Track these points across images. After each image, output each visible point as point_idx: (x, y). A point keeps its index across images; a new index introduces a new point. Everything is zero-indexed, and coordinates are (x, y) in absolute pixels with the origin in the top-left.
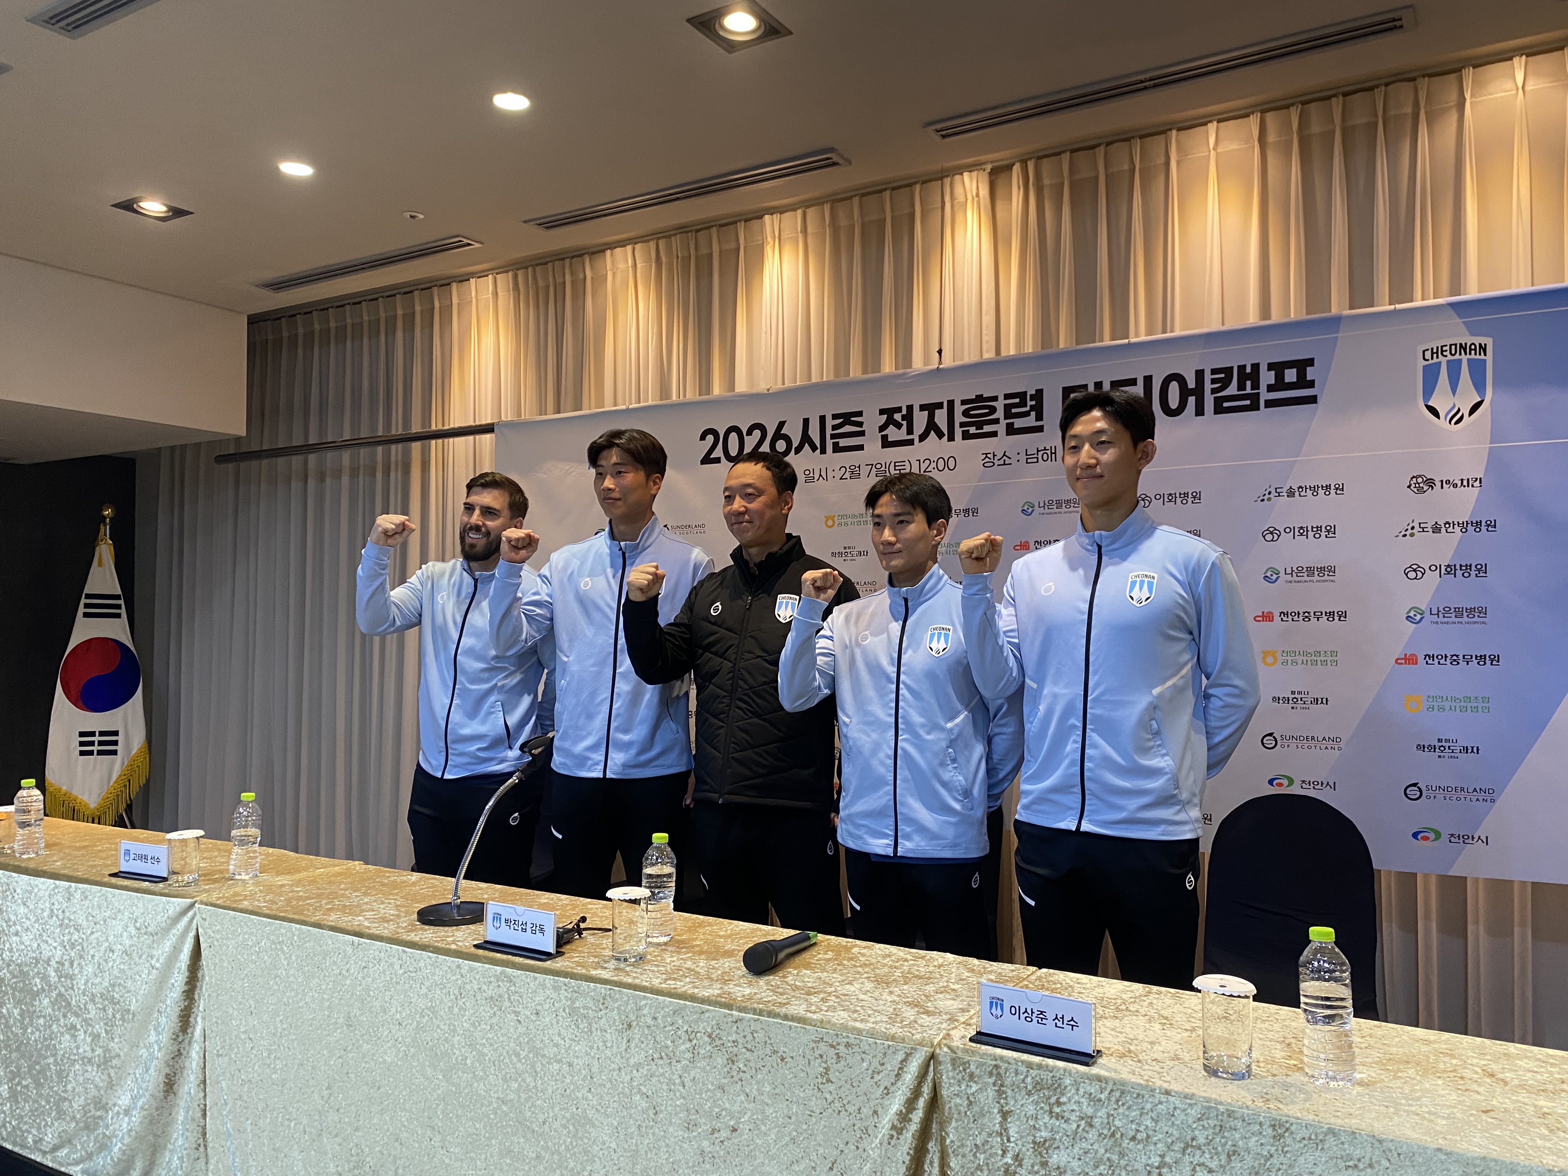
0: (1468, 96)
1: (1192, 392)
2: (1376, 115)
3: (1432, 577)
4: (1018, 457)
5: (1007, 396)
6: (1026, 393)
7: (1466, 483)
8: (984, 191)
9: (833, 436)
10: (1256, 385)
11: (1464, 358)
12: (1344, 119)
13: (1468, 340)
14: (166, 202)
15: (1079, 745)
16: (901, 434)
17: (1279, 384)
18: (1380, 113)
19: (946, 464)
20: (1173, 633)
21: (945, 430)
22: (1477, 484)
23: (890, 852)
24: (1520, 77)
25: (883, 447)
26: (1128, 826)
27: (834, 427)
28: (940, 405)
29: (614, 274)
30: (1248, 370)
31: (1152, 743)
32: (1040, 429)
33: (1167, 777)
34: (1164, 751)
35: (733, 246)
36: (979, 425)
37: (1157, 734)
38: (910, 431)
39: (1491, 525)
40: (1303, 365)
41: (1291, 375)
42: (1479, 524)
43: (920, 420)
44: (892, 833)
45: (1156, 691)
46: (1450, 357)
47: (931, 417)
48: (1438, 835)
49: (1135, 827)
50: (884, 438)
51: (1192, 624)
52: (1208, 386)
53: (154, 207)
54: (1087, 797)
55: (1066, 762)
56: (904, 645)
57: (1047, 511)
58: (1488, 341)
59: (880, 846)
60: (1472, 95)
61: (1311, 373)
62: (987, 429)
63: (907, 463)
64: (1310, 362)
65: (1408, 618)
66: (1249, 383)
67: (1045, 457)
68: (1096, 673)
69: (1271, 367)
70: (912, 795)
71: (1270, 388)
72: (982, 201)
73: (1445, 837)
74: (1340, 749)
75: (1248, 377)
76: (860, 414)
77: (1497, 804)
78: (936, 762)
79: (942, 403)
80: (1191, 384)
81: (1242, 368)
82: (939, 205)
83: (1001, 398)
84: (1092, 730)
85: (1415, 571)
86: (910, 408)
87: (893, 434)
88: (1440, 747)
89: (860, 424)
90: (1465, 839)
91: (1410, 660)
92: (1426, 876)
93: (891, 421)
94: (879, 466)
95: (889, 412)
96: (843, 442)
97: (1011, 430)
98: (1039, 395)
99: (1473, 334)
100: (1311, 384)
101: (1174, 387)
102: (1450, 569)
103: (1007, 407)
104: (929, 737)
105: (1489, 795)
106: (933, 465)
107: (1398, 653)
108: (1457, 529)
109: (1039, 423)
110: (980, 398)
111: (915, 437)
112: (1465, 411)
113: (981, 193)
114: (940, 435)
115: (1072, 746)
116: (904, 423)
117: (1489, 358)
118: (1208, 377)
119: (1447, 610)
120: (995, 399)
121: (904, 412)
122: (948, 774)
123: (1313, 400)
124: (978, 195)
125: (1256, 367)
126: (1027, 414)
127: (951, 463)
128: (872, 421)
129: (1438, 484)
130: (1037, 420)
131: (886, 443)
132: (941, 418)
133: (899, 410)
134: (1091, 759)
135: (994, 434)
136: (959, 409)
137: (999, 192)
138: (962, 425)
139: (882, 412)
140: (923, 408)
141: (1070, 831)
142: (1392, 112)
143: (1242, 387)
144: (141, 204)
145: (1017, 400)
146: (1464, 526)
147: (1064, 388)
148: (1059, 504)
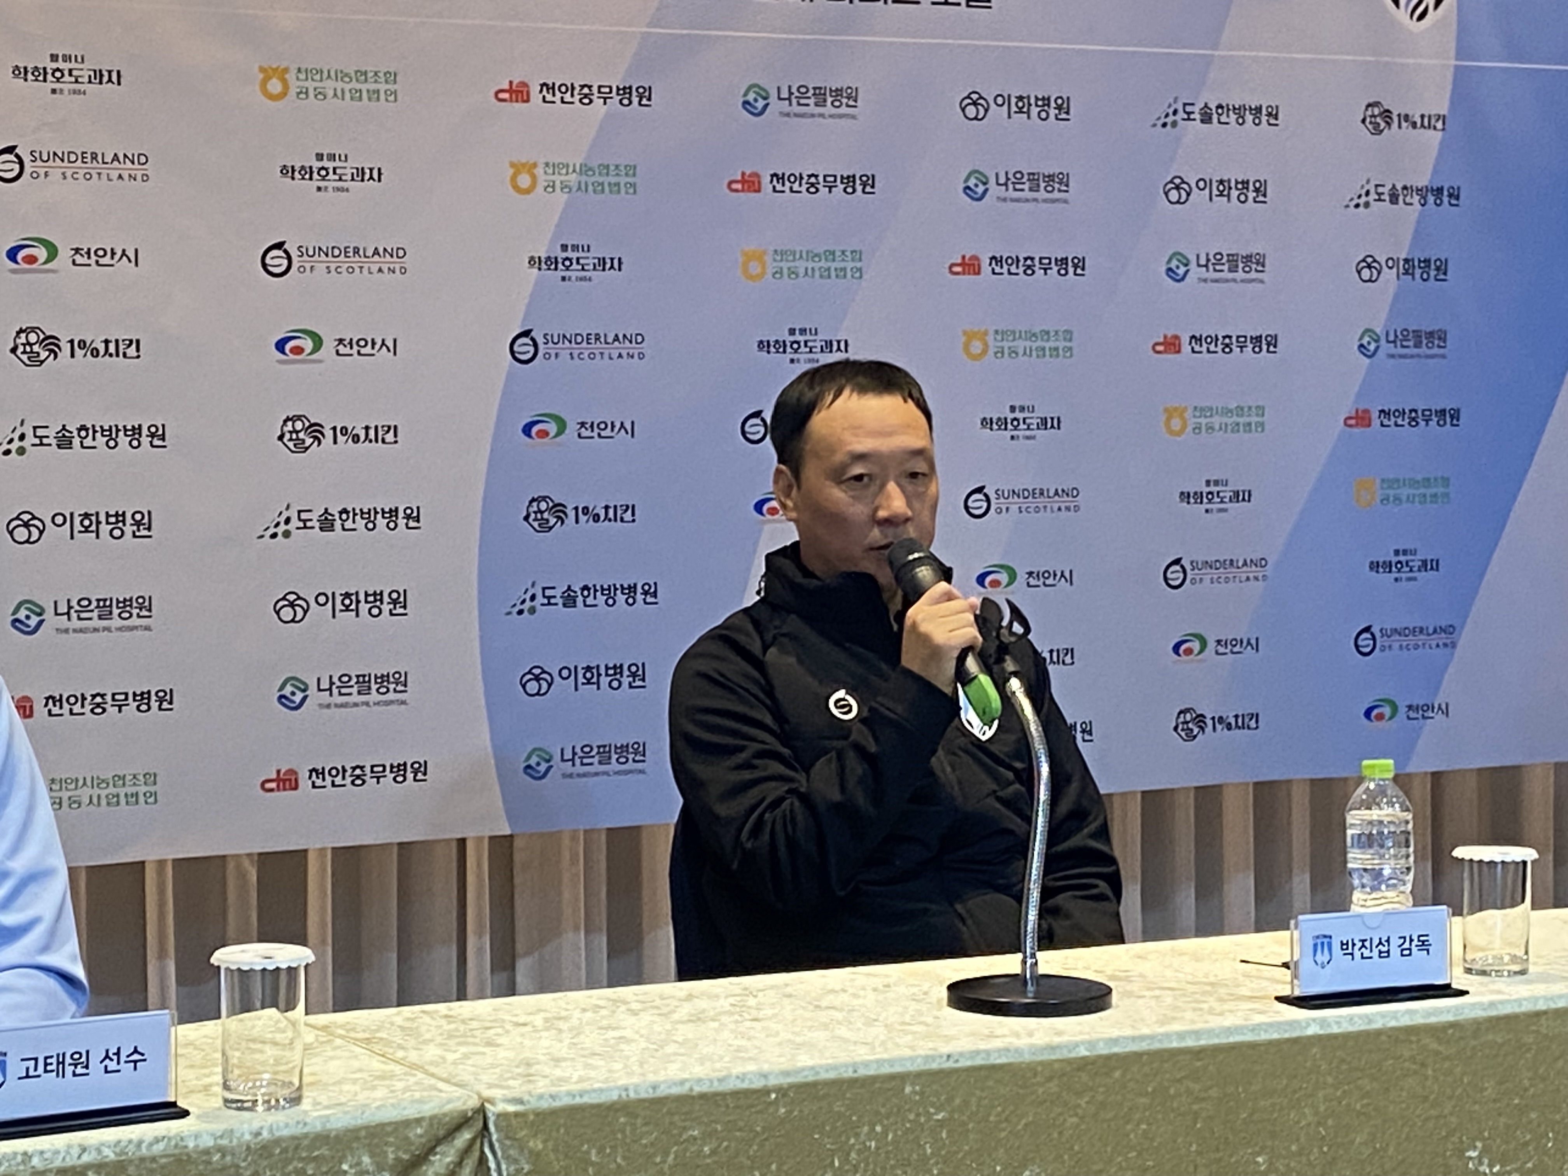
3: (1389, 280)
7: (1427, 123)
22: (1440, 125)
39: (1454, 195)
42: (1439, 192)
48: (1394, 709)
65: (1361, 346)
73: (1402, 711)
74: (1264, 578)
85: (1369, 267)
88: (1397, 563)
90: (1426, 710)
91: (1362, 419)
102: (1409, 267)
105: (1448, 636)
107: (1347, 409)
108: (1416, 199)
119: (1405, 334)
129: (1397, 120)
146: (1423, 194)
148: (820, 95)
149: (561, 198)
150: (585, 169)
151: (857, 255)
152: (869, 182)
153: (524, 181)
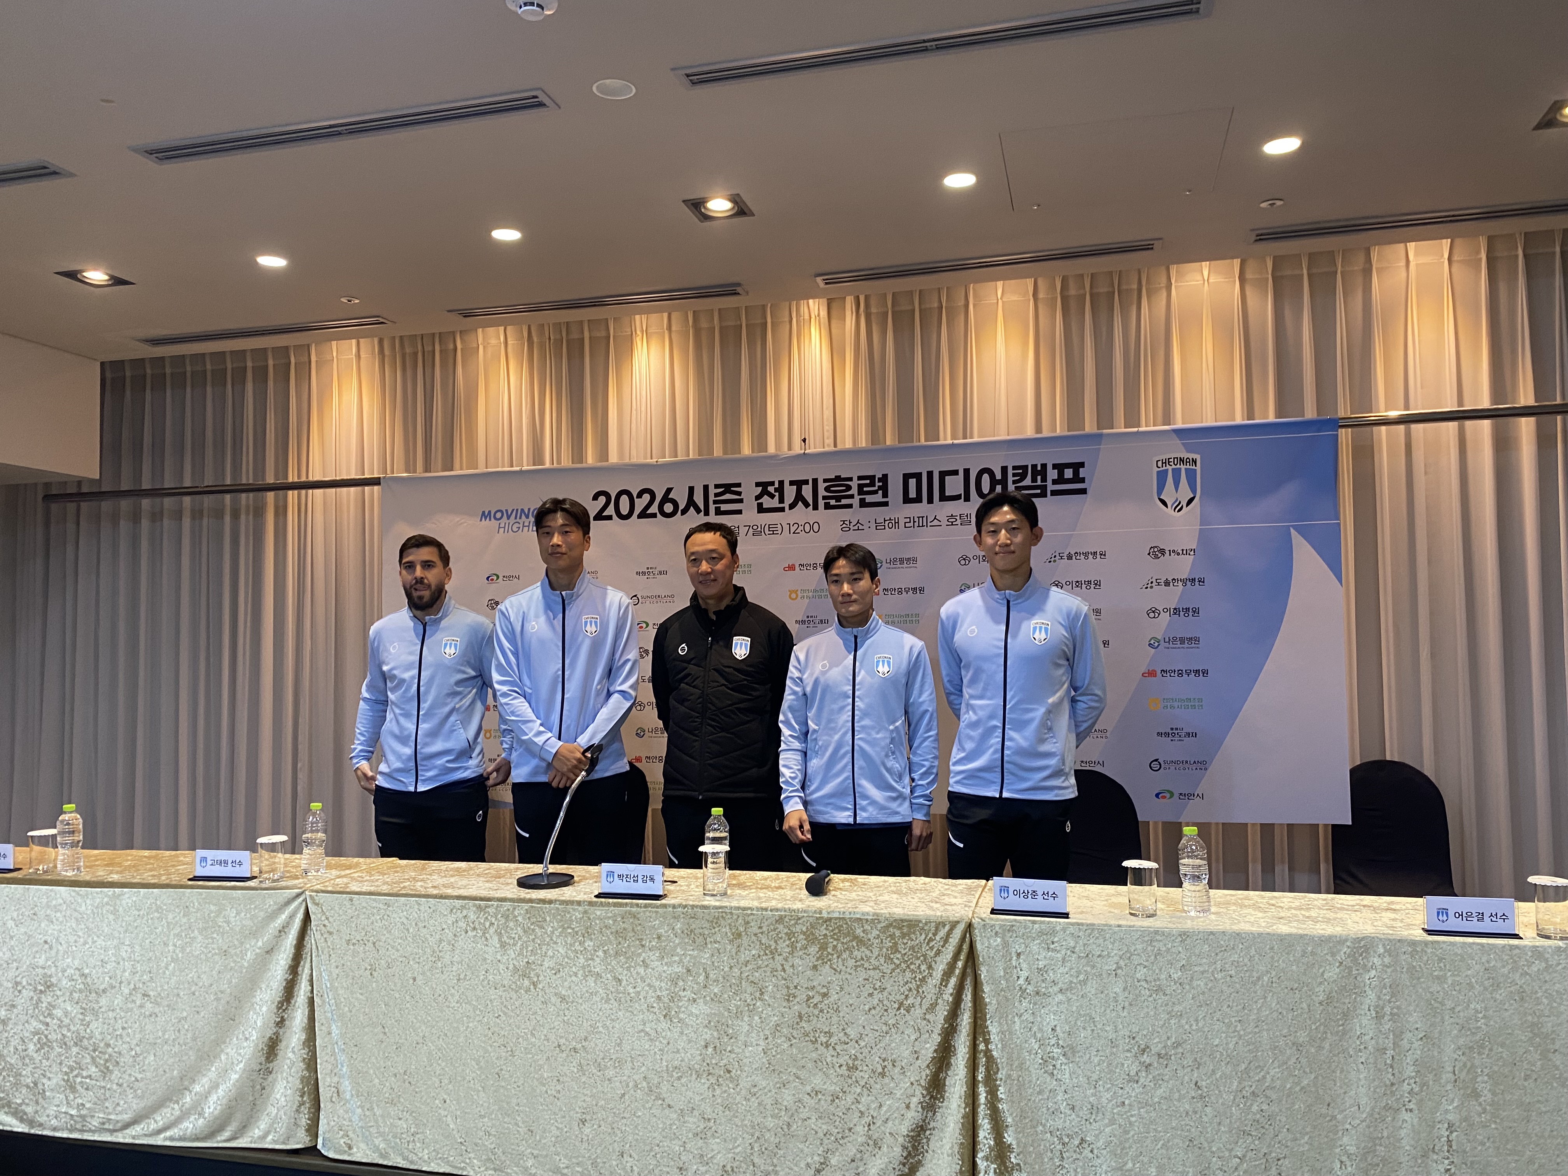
0: (1173, 281)
1: (999, 482)
2: (1113, 287)
3: (1165, 617)
4: (869, 525)
5: (860, 478)
6: (874, 476)
7: (1185, 552)
8: (824, 313)
9: (715, 502)
10: (1044, 479)
11: (1183, 467)
12: (1091, 287)
13: (1185, 455)
14: (110, 272)
15: (1000, 739)
16: (775, 503)
17: (1060, 480)
18: (1116, 287)
19: (812, 527)
20: (1058, 661)
21: (810, 501)
22: (1192, 553)
23: (851, 820)
24: (1206, 273)
25: (758, 512)
26: (1032, 792)
27: (716, 495)
28: (806, 482)
29: (484, 347)
30: (1039, 468)
31: (1047, 736)
32: (886, 504)
33: (1057, 758)
34: (1055, 740)
35: (604, 334)
36: (838, 499)
37: (1050, 729)
38: (781, 501)
39: (1201, 581)
40: (1077, 467)
41: (1069, 473)
42: (1193, 580)
43: (790, 493)
44: (851, 807)
45: (1050, 701)
46: (1174, 466)
47: (799, 491)
48: (1172, 795)
49: (1038, 792)
50: (760, 505)
51: (1070, 654)
52: (1010, 479)
53: (97, 276)
54: (1005, 774)
55: (991, 750)
56: (857, 670)
57: (892, 566)
58: (1197, 457)
59: (843, 817)
60: (1176, 281)
61: (1082, 473)
62: (844, 502)
63: (779, 526)
64: (1082, 465)
65: (1150, 645)
66: (1039, 478)
67: (890, 525)
68: (1011, 690)
69: (1055, 466)
70: (866, 779)
71: (1055, 482)
72: (822, 320)
73: (1176, 796)
74: (1106, 737)
75: (1039, 473)
76: (739, 485)
77: (1208, 771)
78: (883, 754)
79: (808, 481)
80: (999, 476)
81: (1034, 467)
82: (787, 319)
83: (855, 479)
84: (1009, 729)
85: (1154, 612)
86: (781, 483)
87: (767, 502)
88: (1172, 733)
89: (739, 493)
90: (1189, 796)
91: (1151, 674)
92: (1156, 823)
93: (765, 492)
94: (755, 527)
95: (764, 485)
96: (724, 507)
97: (863, 504)
98: (884, 478)
99: (1188, 451)
100: (1083, 480)
101: (986, 478)
102: (1176, 611)
103: (860, 487)
104: (878, 736)
105: (1202, 765)
106: (801, 528)
107: (1143, 669)
108: (1180, 583)
109: (885, 500)
110: (838, 478)
111: (786, 505)
112: (1184, 503)
113: (822, 313)
114: (807, 505)
115: (996, 740)
116: (777, 494)
117: (1198, 468)
118: (1010, 472)
119: (1175, 639)
120: (851, 479)
121: (777, 485)
122: (891, 763)
123: (1083, 491)
124: (819, 315)
125: (1044, 466)
126: (875, 492)
127: (816, 527)
128: (750, 491)
129: (1168, 553)
130: (883, 497)
131: (761, 509)
132: (807, 491)
133: (772, 484)
134: (1009, 748)
135: (850, 506)
136: (822, 486)
137: (834, 313)
138: (824, 498)
139: (758, 484)
140: (792, 483)
141: (995, 798)
142: (1124, 287)
143: (1034, 480)
144: (85, 274)
145: (868, 481)
146: (1184, 582)
147: (904, 475)
148: (902, 561)
149: (807, 601)
150: (815, 591)
151: (917, 615)
152: (922, 590)
153: (794, 596)
